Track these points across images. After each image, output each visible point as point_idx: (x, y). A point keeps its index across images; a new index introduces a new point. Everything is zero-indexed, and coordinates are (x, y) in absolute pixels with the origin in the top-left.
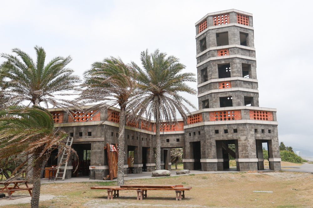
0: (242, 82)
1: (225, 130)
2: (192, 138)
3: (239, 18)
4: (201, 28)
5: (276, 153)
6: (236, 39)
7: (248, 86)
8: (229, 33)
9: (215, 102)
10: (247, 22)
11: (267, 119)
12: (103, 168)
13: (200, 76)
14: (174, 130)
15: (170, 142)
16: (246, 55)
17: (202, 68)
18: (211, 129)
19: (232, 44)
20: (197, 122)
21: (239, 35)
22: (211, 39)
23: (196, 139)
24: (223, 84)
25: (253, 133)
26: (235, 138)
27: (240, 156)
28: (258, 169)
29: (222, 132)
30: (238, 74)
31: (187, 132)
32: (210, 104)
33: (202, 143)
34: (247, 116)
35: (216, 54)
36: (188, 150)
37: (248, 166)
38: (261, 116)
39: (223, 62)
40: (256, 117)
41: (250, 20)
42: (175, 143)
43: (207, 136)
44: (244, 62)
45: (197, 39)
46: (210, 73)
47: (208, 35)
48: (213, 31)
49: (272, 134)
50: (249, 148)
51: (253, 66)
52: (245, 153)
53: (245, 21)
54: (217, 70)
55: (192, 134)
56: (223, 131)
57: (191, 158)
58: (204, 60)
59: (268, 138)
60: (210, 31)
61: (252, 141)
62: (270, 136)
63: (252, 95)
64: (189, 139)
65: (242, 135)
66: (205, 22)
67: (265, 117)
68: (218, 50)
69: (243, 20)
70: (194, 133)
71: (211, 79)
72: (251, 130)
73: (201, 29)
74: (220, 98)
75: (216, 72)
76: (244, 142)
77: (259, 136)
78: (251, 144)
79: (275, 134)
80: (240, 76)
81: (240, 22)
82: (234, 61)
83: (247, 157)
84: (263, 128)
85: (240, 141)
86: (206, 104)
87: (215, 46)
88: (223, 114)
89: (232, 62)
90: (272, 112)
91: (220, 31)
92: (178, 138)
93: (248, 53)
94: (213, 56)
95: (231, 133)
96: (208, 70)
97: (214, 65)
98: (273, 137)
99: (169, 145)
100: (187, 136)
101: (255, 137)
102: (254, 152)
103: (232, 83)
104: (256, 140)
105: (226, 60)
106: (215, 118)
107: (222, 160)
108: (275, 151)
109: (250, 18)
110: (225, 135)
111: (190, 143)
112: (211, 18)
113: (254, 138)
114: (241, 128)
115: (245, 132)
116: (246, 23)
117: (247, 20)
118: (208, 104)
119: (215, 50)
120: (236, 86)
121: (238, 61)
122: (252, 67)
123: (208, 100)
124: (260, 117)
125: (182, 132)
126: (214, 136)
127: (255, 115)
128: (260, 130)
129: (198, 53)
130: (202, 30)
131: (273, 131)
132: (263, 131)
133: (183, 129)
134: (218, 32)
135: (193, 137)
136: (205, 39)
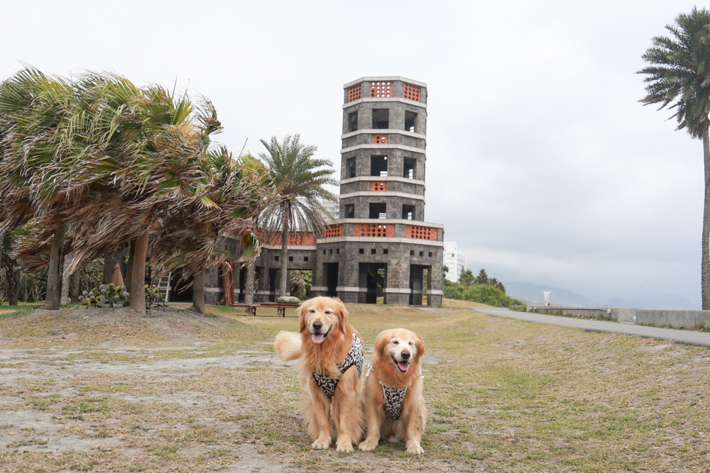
0: (402, 184)
1: (372, 250)
2: (327, 258)
3: (406, 89)
4: (352, 94)
5: (436, 283)
6: (399, 121)
7: (410, 190)
8: (391, 112)
9: (363, 209)
10: (417, 96)
11: (429, 238)
12: (217, 290)
13: (345, 167)
14: (301, 244)
15: (294, 261)
16: (411, 146)
17: (349, 157)
18: (354, 247)
19: (393, 128)
20: (335, 236)
21: (404, 116)
22: (365, 116)
23: (333, 259)
24: (376, 185)
25: (408, 255)
26: (384, 261)
27: (388, 285)
28: (411, 303)
29: (368, 252)
30: (397, 173)
31: (321, 249)
32: (356, 212)
33: (340, 265)
34: (401, 232)
35: (369, 139)
36: (320, 274)
37: (396, 298)
38: (421, 233)
39: (378, 153)
40: (415, 234)
41: (423, 93)
42: (302, 262)
43: (348, 256)
44: (407, 155)
45: (345, 110)
46: (360, 167)
47: (362, 109)
48: (368, 105)
49: (433, 258)
50: (401, 275)
51: (420, 161)
52: (395, 282)
53: (416, 93)
54: (370, 163)
55: (327, 252)
56: (370, 251)
57: (323, 286)
58: (352, 146)
59: (427, 264)
60: (364, 105)
61: (405, 266)
62: (430, 261)
63: (414, 203)
64: (322, 259)
65: (393, 258)
66: (358, 88)
67: (427, 236)
68: (373, 134)
69: (412, 92)
70: (331, 251)
71: (360, 175)
72: (405, 252)
73: (351, 96)
74: (371, 204)
75: (367, 166)
76: (395, 267)
77: (416, 260)
78: (404, 269)
79: (438, 259)
80: (400, 176)
81: (408, 95)
82: (394, 153)
83: (397, 286)
84: (421, 249)
85: (391, 265)
86: (350, 210)
87: (370, 128)
88: (371, 228)
89: (391, 154)
90: (437, 228)
91: (379, 106)
92: (306, 256)
93: (414, 142)
94: (366, 142)
95: (380, 254)
96: (357, 161)
97: (366, 157)
98: (435, 262)
99: (292, 265)
100: (320, 254)
101: (410, 261)
102: (406, 280)
103: (388, 185)
104: (411, 265)
105: (383, 151)
106: (361, 232)
107: (365, 290)
108: (435, 281)
109: (422, 89)
110: (372, 256)
111: (324, 264)
112: (366, 85)
113: (408, 262)
114: (393, 248)
115: (398, 254)
116: (415, 97)
117: (417, 92)
118: (353, 210)
119: (368, 134)
120: (393, 189)
121: (398, 153)
122: (418, 163)
123: (353, 204)
124: (419, 235)
125: (313, 248)
126: (357, 257)
127: (413, 232)
128: (417, 252)
129: (344, 132)
130: (352, 98)
131: (436, 255)
132: (421, 254)
133: (315, 243)
134: (375, 107)
135: (329, 256)
136: (356, 113)
